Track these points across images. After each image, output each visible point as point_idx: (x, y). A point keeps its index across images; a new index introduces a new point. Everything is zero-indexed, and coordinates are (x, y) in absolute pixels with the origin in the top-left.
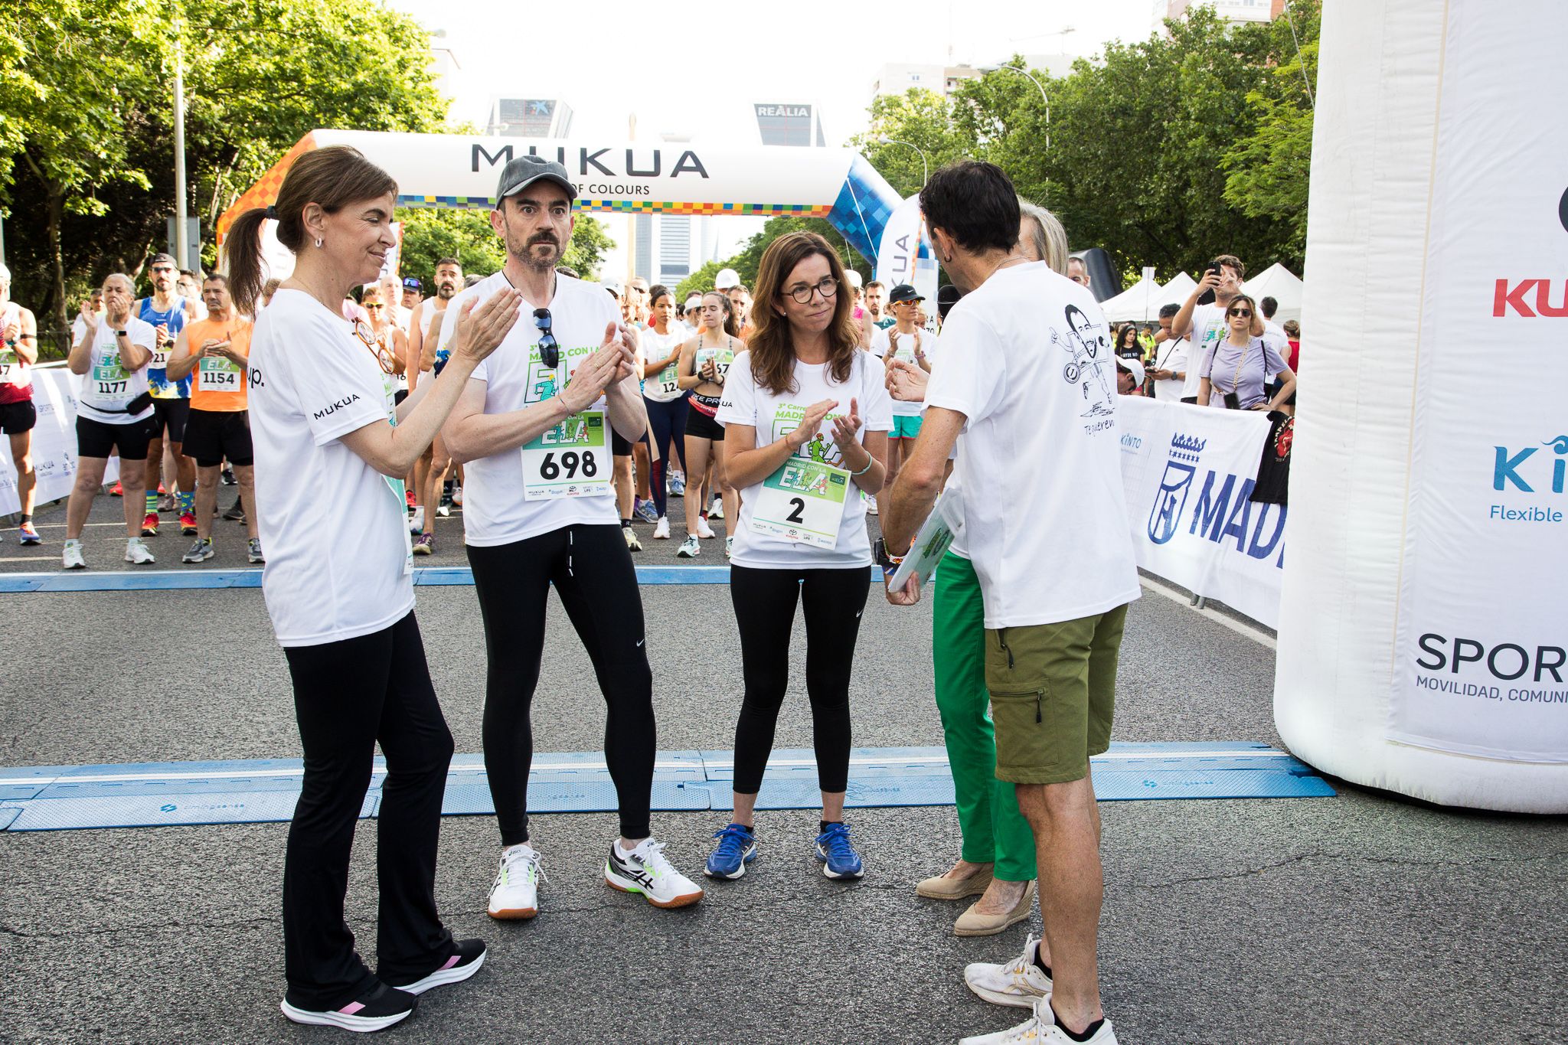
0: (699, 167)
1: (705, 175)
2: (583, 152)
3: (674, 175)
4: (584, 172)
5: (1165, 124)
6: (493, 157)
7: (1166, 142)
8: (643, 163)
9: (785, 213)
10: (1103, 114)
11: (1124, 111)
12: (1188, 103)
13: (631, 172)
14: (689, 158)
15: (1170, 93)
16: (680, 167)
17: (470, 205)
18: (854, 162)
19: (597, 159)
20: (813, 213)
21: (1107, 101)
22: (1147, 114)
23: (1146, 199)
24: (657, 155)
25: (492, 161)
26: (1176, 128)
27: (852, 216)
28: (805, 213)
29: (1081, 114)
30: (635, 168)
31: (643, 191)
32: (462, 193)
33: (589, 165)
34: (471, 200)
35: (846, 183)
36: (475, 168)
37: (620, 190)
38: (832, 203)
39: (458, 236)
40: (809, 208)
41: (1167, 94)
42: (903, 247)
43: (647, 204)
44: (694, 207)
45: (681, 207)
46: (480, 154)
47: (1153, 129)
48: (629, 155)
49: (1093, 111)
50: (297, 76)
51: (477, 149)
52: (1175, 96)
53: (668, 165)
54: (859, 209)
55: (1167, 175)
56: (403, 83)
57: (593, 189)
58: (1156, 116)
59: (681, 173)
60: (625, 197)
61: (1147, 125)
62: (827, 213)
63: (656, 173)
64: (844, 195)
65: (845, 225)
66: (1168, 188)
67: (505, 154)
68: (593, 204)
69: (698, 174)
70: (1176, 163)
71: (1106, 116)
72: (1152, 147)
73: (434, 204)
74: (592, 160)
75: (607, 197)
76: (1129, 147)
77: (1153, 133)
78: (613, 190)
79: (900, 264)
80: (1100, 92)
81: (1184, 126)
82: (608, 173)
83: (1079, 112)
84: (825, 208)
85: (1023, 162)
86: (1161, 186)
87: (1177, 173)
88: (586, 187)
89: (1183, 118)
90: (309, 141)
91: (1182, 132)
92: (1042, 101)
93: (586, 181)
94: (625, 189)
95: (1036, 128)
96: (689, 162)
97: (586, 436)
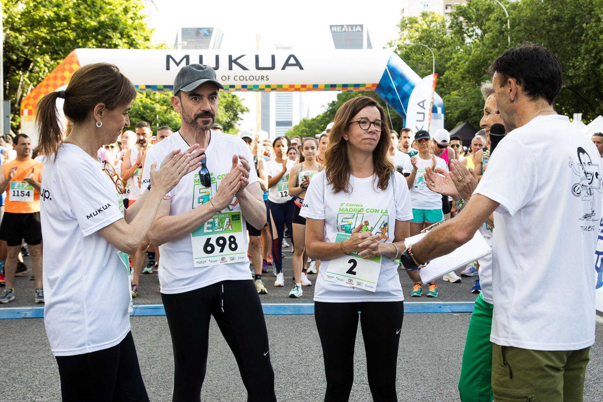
0: (298, 64)
1: (301, 68)
2: (230, 57)
3: (283, 68)
4: (231, 68)
5: (584, 25)
6: (178, 61)
7: (586, 36)
8: (265, 62)
9: (349, 89)
10: (544, 21)
11: (557, 19)
12: (599, 12)
13: (258, 68)
14: (292, 58)
15: (587, 7)
16: (287, 64)
17: (165, 90)
18: (391, 57)
19: (238, 61)
20: (367, 88)
21: (546, 14)
22: (572, 22)
23: (573, 71)
24: (273, 57)
25: (178, 64)
26: (591, 28)
27: (390, 89)
28: (361, 89)
29: (530, 22)
30: (261, 65)
31: (265, 78)
32: (160, 83)
33: (234, 65)
34: (165, 87)
35: (386, 70)
36: (168, 68)
37: (251, 78)
38: (377, 82)
39: (158, 107)
40: (364, 85)
41: (585, 7)
42: (423, 107)
43: (268, 86)
44: (296, 87)
45: (288, 87)
46: (171, 60)
47: (576, 29)
48: (257, 57)
49: (537, 20)
50: (66, 18)
51: (169, 57)
52: (590, 8)
53: (280, 63)
54: (394, 85)
55: (587, 57)
56: (127, 20)
57: (236, 78)
58: (578, 21)
59: (287, 68)
60: (255, 83)
61: (572, 26)
62: (375, 88)
63: (273, 68)
64: (385, 76)
65: (386, 94)
66: (588, 64)
67: (185, 60)
68: (236, 87)
69: (297, 68)
70: (593, 49)
71: (546, 22)
72: (576, 40)
73: (144, 90)
74: (235, 61)
75: (244, 83)
76: (561, 41)
77: (577, 31)
78: (248, 79)
79: (421, 117)
80: (542, 8)
81: (597, 26)
82: (244, 68)
83: (529, 21)
84: (373, 85)
85: (494, 52)
86: (583, 63)
87: (593, 55)
88: (232, 78)
89: (595, 22)
90: (74, 56)
91: (596, 30)
92: (505, 16)
93: (232, 73)
94: (254, 78)
95: (501, 32)
96: (292, 61)
97: (230, 226)
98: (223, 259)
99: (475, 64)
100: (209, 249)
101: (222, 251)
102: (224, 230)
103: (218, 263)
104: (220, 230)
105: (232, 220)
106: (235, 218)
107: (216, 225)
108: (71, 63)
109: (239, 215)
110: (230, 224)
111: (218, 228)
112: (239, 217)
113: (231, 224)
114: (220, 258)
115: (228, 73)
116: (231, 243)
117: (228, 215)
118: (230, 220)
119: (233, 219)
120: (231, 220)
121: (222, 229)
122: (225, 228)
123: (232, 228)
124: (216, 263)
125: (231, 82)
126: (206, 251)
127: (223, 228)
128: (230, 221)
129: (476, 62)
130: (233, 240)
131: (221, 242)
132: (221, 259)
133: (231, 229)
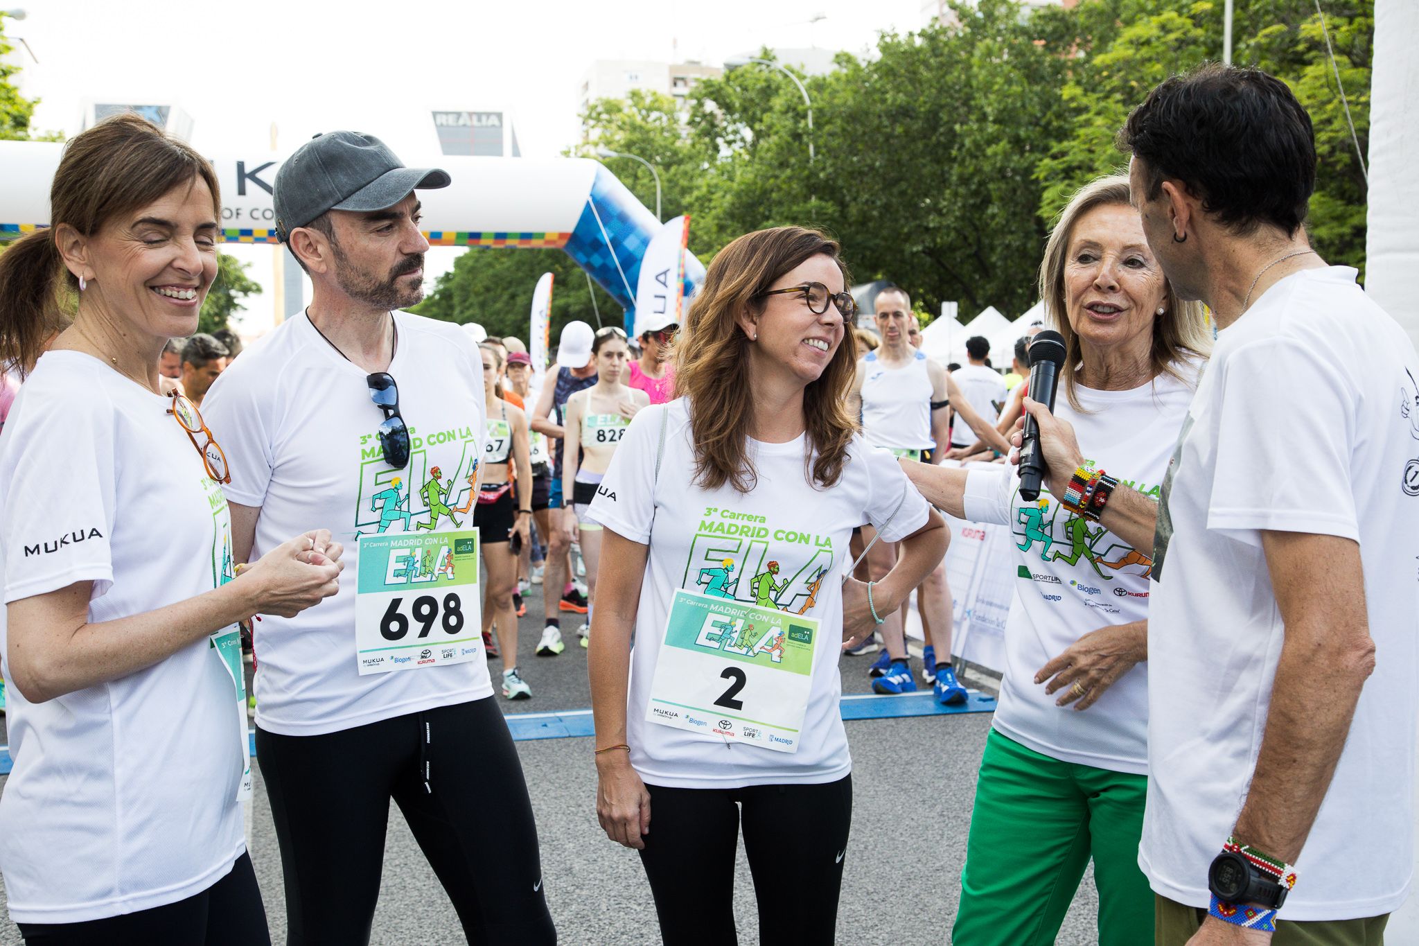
2: (241, 167)
4: (242, 192)
5: (957, 127)
7: (960, 149)
10: (880, 116)
11: (904, 112)
12: (984, 101)
15: (960, 91)
18: (596, 177)
19: (257, 175)
20: (547, 242)
21: (884, 101)
22: (933, 120)
23: (937, 219)
26: (970, 133)
27: (598, 245)
28: (535, 243)
29: (853, 117)
33: (250, 183)
35: (588, 203)
38: (570, 229)
40: (541, 236)
41: (957, 92)
42: (664, 284)
47: (942, 134)
49: (867, 114)
52: (966, 94)
54: (606, 235)
55: (962, 190)
57: (255, 215)
58: (945, 118)
61: (934, 129)
62: (563, 242)
64: (586, 219)
65: (588, 256)
66: (964, 206)
68: (255, 235)
70: (973, 175)
71: (883, 119)
72: (942, 156)
74: (252, 176)
76: (913, 156)
77: (942, 139)
80: (875, 90)
81: (981, 130)
83: (850, 115)
84: (561, 236)
85: (783, 176)
86: (955, 203)
87: (973, 187)
88: (245, 213)
89: (978, 121)
91: (979, 138)
92: (803, 103)
93: (245, 204)
95: (797, 136)
97: (450, 568)
98: (424, 655)
99: (745, 199)
100: (394, 626)
101: (424, 633)
102: (434, 579)
103: (413, 664)
104: (424, 579)
105: (457, 552)
106: (463, 548)
107: (418, 565)
109: (472, 540)
110: (450, 564)
111: (420, 574)
112: (472, 545)
113: (452, 562)
114: (419, 651)
115: (236, 202)
116: (449, 612)
117: (446, 541)
118: (449, 551)
119: (459, 549)
120: (453, 552)
121: (429, 576)
122: (436, 573)
123: (453, 573)
124: (407, 665)
125: (245, 223)
126: (387, 634)
127: (432, 573)
128: (449, 556)
129: (747, 195)
130: (453, 605)
131: (425, 609)
132: (419, 653)
133: (451, 576)
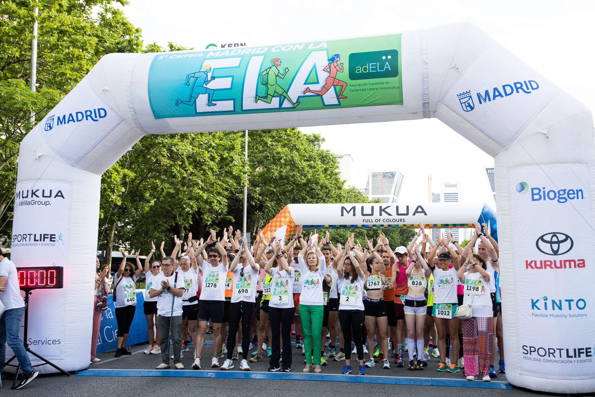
0: (423, 211)
1: (426, 214)
2: (381, 207)
3: (414, 214)
4: (381, 215)
6: (348, 210)
8: (402, 210)
13: (398, 214)
14: (420, 208)
16: (416, 212)
17: (340, 228)
18: (484, 207)
19: (386, 210)
24: (408, 207)
25: (348, 212)
30: (400, 213)
31: (402, 221)
32: (337, 224)
33: (383, 212)
34: (341, 226)
35: (480, 215)
36: (342, 215)
37: (394, 221)
40: (466, 224)
43: (404, 225)
45: (417, 226)
46: (344, 210)
48: (397, 208)
51: (343, 208)
53: (412, 211)
57: (384, 221)
59: (416, 214)
60: (396, 223)
63: (407, 214)
64: (480, 219)
67: (353, 210)
68: (384, 226)
69: (423, 214)
73: (328, 228)
74: (384, 210)
75: (390, 223)
78: (391, 221)
82: (390, 215)
88: (382, 220)
90: (287, 208)
93: (382, 218)
94: (396, 220)
96: (420, 210)
108: (285, 212)
115: (379, 217)
125: (381, 223)
